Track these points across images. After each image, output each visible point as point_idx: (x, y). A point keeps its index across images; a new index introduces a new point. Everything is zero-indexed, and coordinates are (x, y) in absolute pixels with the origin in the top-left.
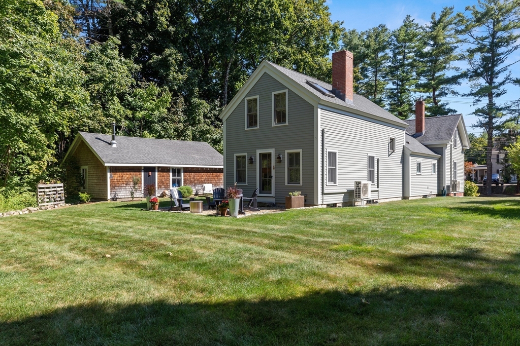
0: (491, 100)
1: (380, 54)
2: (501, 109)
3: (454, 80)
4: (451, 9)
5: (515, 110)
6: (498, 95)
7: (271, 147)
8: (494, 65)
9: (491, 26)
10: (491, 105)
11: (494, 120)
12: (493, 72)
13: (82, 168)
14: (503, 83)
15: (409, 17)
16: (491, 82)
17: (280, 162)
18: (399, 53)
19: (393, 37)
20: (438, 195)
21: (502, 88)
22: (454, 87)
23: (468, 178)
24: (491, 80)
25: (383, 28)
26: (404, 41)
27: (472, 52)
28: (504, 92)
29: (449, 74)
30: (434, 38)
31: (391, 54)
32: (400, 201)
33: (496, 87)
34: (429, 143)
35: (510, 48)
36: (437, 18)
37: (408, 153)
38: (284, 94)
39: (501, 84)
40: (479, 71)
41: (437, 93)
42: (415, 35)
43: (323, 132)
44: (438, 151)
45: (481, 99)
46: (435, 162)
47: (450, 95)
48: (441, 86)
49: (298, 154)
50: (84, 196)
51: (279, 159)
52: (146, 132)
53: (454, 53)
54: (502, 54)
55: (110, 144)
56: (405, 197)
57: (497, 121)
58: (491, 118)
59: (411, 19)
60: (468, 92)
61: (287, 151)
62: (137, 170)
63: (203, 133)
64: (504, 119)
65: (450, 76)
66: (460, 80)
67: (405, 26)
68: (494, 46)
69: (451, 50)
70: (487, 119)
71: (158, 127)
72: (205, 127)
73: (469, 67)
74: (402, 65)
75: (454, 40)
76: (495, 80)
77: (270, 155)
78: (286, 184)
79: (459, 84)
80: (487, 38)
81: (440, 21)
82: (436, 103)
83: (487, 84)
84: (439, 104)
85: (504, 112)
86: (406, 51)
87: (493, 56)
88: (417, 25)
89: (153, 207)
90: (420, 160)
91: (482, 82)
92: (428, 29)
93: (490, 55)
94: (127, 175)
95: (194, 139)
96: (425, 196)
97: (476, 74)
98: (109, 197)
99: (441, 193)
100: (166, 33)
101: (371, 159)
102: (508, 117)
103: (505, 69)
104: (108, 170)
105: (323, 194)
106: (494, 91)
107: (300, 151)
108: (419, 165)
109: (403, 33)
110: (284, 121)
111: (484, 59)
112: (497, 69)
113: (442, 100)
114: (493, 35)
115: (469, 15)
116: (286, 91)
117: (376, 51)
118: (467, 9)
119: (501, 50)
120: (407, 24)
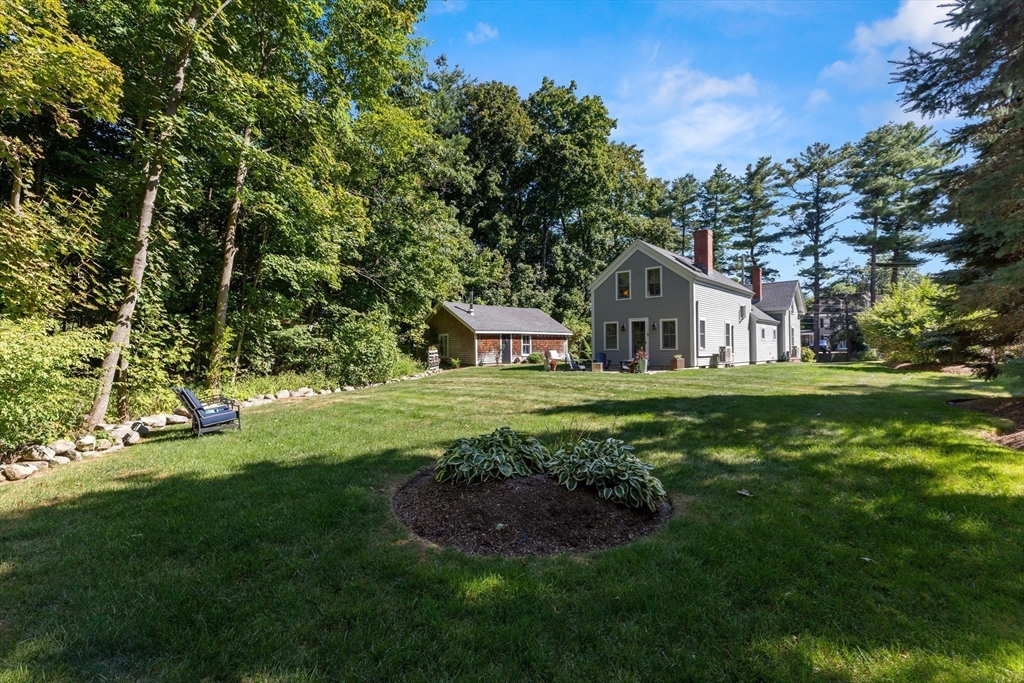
0: (816, 259)
1: (688, 207)
2: (828, 270)
3: (775, 238)
4: (768, 159)
5: (844, 271)
6: (825, 254)
7: (645, 316)
8: (819, 223)
9: (816, 180)
10: (817, 264)
11: (820, 282)
12: (818, 230)
13: (440, 335)
14: (830, 241)
15: (720, 166)
16: (816, 240)
17: (654, 329)
18: (710, 206)
19: (703, 188)
20: (778, 361)
21: (828, 247)
22: (775, 245)
23: (804, 344)
24: (817, 237)
25: (691, 179)
26: (716, 193)
27: (793, 208)
28: (830, 252)
29: (768, 230)
30: (750, 192)
31: (700, 207)
32: (747, 366)
33: (822, 246)
34: (768, 309)
35: (837, 204)
36: (753, 169)
37: (755, 320)
38: (659, 270)
39: (827, 243)
40: (802, 228)
41: (756, 251)
42: (728, 187)
43: (697, 303)
44: (778, 317)
45: (805, 258)
46: (775, 328)
47: (770, 254)
48: (759, 244)
49: (673, 323)
50: (455, 361)
51: (654, 328)
52: (479, 299)
53: (774, 208)
54: (829, 210)
55: (469, 312)
56: (752, 363)
57: (824, 283)
58: (817, 279)
59: (722, 168)
60: (791, 251)
61: (661, 320)
62: (496, 337)
63: (528, 298)
64: (832, 280)
65: (772, 234)
66: (782, 238)
67: (716, 176)
68: (819, 201)
69: (771, 205)
70: (813, 281)
71: (489, 293)
72: (530, 292)
73: (791, 223)
74: (714, 220)
75: (772, 192)
76: (820, 238)
77: (643, 323)
78: (661, 348)
79: (780, 241)
80: (811, 193)
81: (756, 172)
82: (755, 263)
83: (812, 243)
84: (758, 263)
85: (833, 273)
86: (719, 203)
87: (818, 212)
88: (729, 175)
89: (552, 369)
90: (764, 326)
91: (806, 240)
92: (743, 181)
93: (814, 211)
94: (490, 342)
95: (521, 305)
96: (768, 362)
97: (800, 232)
98: (477, 363)
99: (782, 358)
100: (496, 199)
101: (728, 325)
102: (837, 278)
103: (832, 226)
104: (476, 337)
105: (698, 357)
106: (820, 250)
107: (676, 320)
108: (763, 331)
109: (714, 185)
110: (658, 293)
111: (809, 215)
112: (822, 226)
113: (762, 259)
114: (818, 190)
115: (789, 167)
116: (661, 267)
117: (684, 203)
118: (789, 161)
119: (826, 207)
120: (719, 173)
